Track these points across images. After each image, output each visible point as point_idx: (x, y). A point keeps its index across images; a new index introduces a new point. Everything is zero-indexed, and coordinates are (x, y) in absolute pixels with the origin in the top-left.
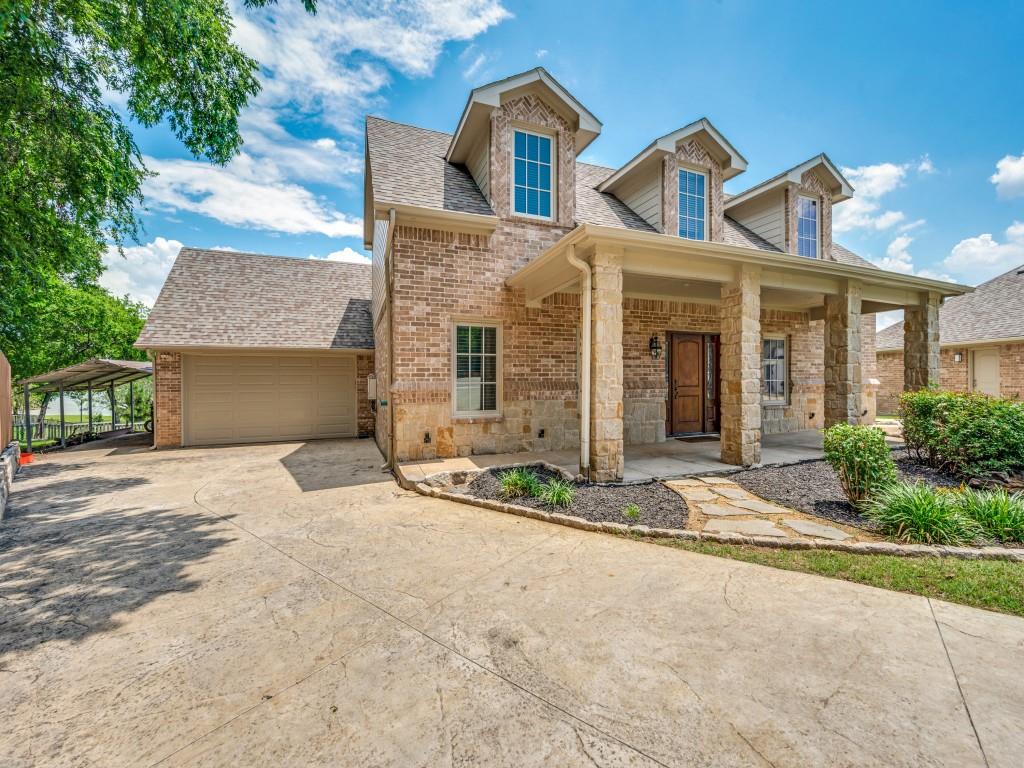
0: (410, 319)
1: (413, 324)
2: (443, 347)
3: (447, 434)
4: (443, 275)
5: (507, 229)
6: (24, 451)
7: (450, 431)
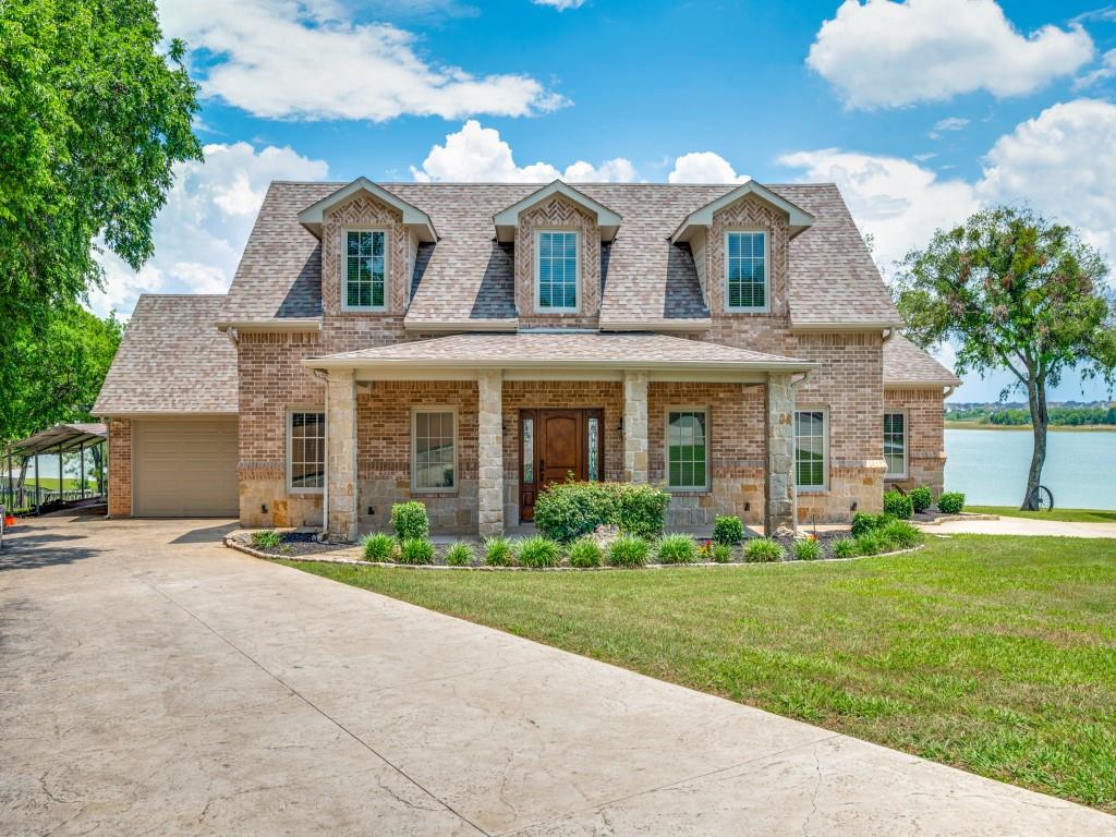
0: (251, 409)
1: (254, 414)
2: (279, 432)
3: (281, 507)
4: (279, 371)
5: (337, 324)
6: (8, 515)
7: (285, 504)
